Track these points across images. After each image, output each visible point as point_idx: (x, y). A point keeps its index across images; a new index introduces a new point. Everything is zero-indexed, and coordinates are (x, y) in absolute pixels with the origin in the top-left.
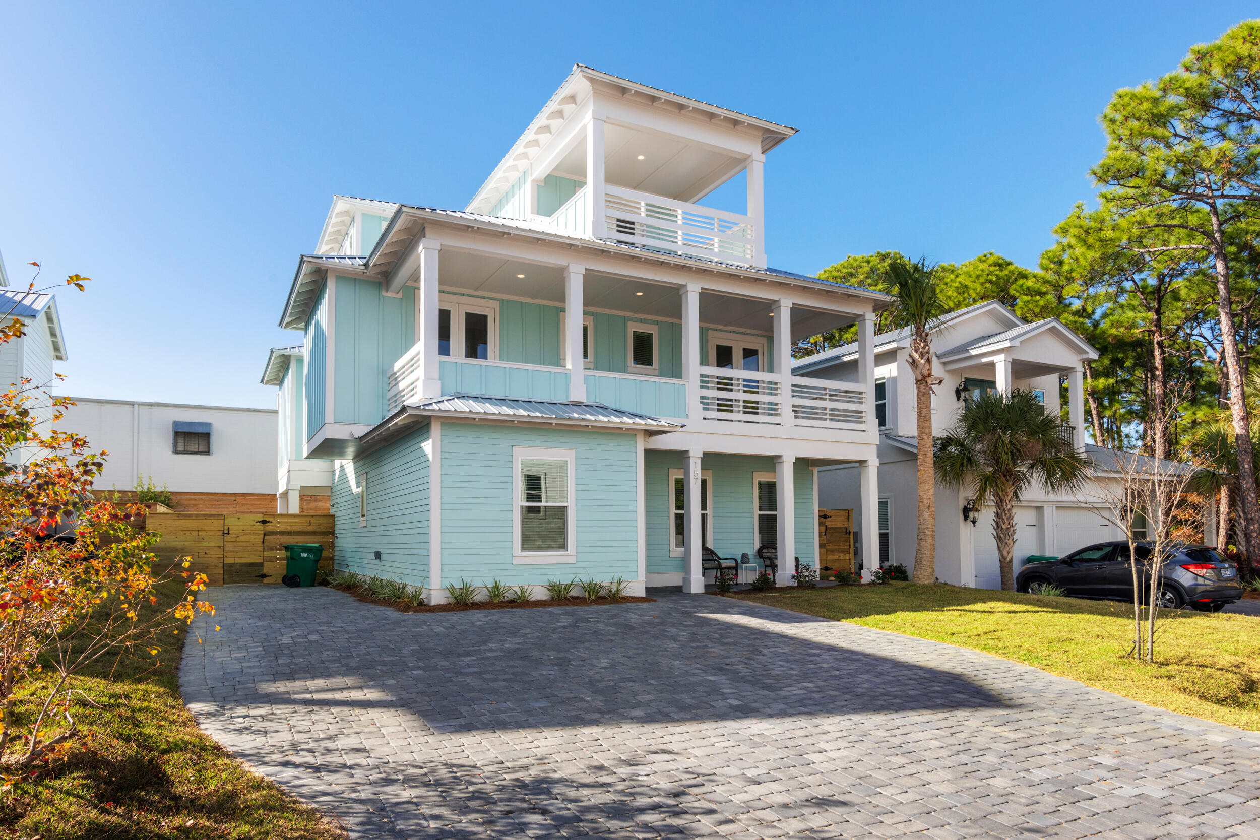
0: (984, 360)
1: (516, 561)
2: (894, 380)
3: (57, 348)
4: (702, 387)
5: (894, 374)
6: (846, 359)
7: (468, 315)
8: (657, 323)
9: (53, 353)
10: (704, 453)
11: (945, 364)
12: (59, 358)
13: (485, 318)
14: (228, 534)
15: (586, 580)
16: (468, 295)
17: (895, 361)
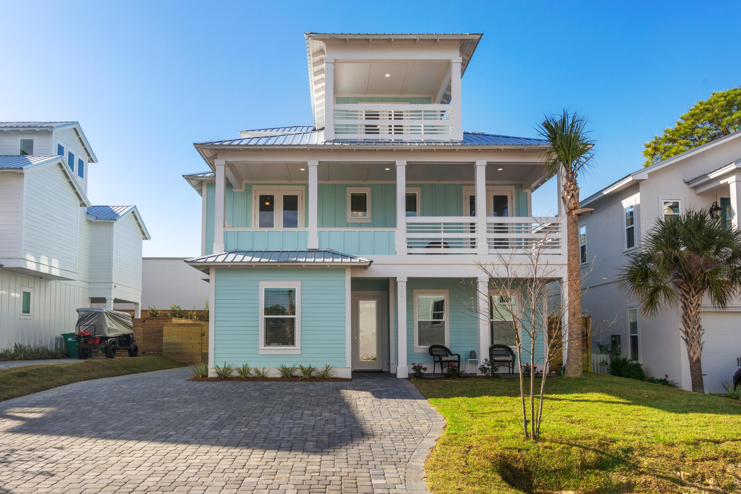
0: (722, 182)
1: (261, 352)
2: (638, 207)
3: (144, 234)
4: (408, 232)
5: (638, 202)
6: (605, 193)
7: (285, 197)
8: (420, 186)
9: (142, 236)
10: (409, 278)
11: (695, 188)
12: (146, 239)
13: (296, 197)
14: (204, 335)
15: (306, 366)
16: (285, 185)
17: (638, 191)
